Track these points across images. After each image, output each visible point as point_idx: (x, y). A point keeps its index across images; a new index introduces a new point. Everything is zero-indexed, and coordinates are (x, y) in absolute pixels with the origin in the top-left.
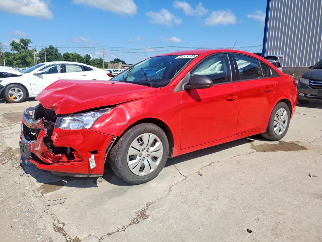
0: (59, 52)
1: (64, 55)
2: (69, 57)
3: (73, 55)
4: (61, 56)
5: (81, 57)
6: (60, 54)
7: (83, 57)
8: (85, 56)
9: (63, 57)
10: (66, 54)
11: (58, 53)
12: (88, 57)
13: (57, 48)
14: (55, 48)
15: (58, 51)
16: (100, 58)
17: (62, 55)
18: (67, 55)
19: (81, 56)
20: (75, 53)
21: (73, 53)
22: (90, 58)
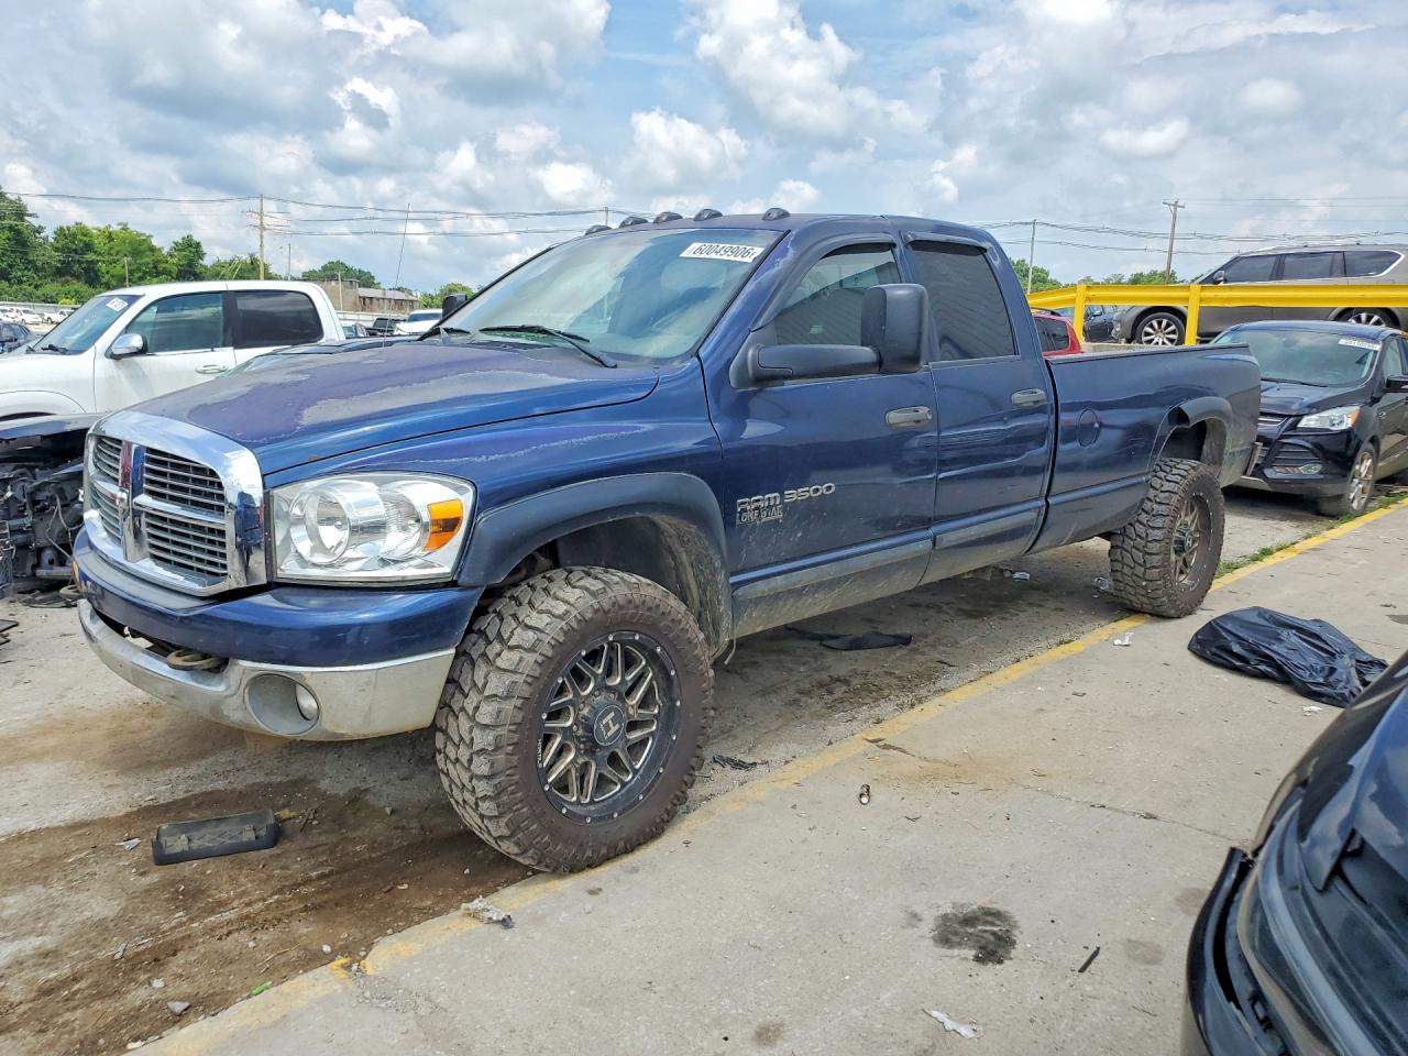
0: (35, 222)
1: (61, 232)
2: (88, 247)
3: (110, 237)
4: (46, 239)
5: (152, 249)
6: (39, 230)
7: (165, 252)
8: (176, 243)
9: (52, 245)
10: (68, 229)
11: (30, 224)
12: (191, 248)
13: (25, 200)
14: (13, 198)
15: (30, 215)
16: (251, 256)
17: (49, 233)
18: (74, 235)
19: (155, 242)
20: (125, 229)
21: (115, 228)
22: (200, 254)
